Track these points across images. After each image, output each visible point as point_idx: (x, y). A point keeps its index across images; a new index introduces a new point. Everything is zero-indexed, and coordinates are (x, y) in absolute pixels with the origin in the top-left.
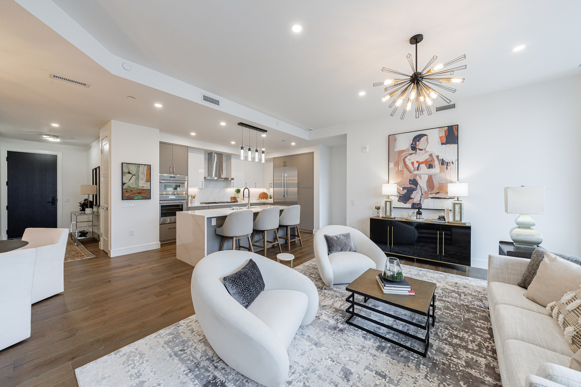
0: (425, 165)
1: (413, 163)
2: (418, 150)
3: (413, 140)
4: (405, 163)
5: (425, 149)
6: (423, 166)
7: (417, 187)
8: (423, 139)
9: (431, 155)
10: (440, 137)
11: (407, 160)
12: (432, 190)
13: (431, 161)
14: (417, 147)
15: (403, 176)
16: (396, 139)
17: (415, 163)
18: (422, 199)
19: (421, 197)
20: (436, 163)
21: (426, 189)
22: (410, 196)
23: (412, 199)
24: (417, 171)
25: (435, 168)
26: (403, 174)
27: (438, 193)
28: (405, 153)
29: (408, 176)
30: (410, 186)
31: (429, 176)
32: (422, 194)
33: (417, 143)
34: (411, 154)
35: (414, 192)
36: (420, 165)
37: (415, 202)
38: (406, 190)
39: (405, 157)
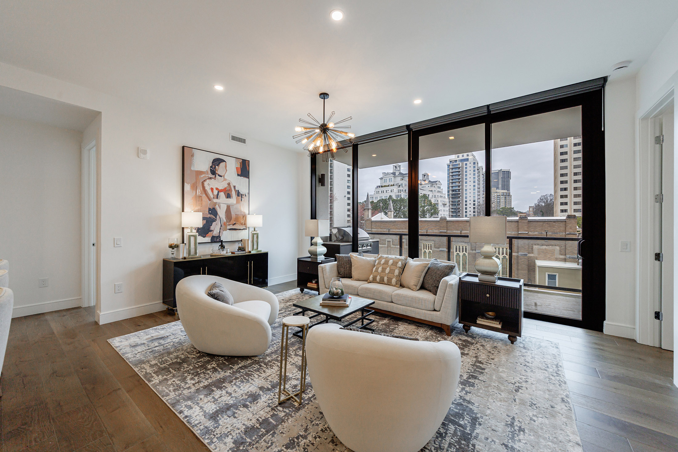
0: (224, 193)
1: (212, 189)
2: (217, 175)
3: (212, 163)
4: (204, 187)
5: (224, 176)
6: (222, 194)
7: (216, 218)
8: (222, 164)
9: (229, 184)
10: (236, 168)
11: (206, 184)
12: (230, 221)
13: (229, 190)
14: (217, 172)
15: (202, 204)
16: (193, 154)
17: (215, 189)
18: (222, 231)
19: (220, 229)
20: (233, 193)
21: (225, 220)
22: (210, 228)
23: (212, 231)
24: (216, 199)
25: (232, 198)
26: (202, 200)
27: (235, 224)
28: (203, 175)
29: (207, 204)
30: (209, 216)
31: (227, 206)
32: (221, 226)
33: (217, 167)
34: (211, 178)
35: (214, 223)
36: (219, 193)
37: (214, 235)
38: (205, 221)
39: (204, 181)
